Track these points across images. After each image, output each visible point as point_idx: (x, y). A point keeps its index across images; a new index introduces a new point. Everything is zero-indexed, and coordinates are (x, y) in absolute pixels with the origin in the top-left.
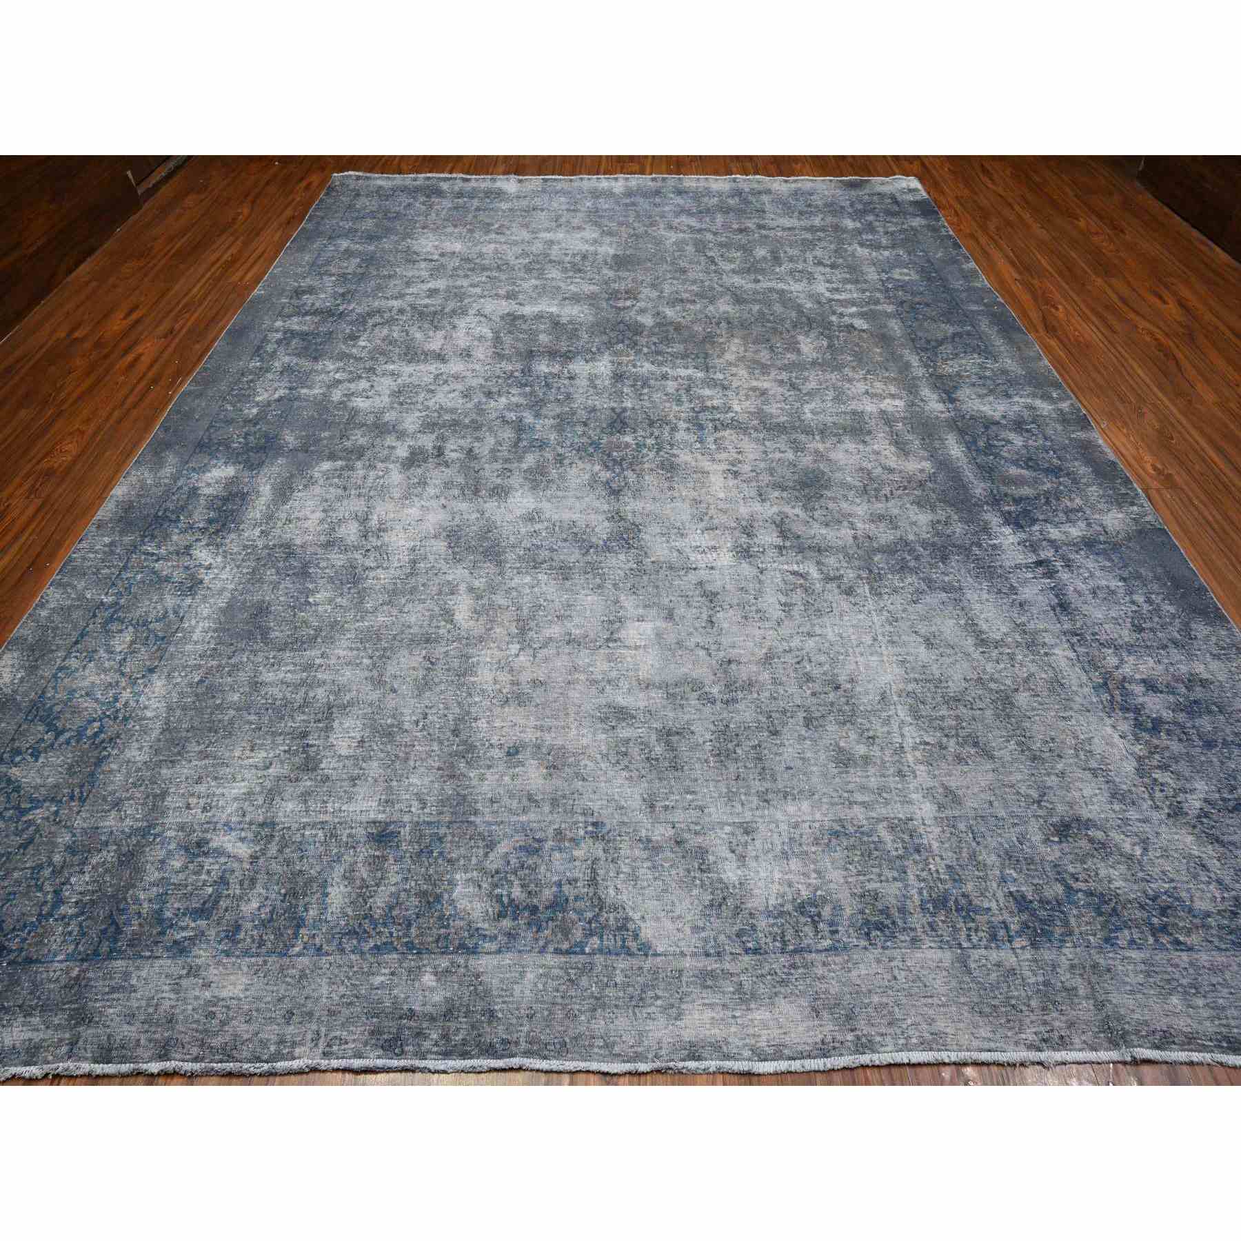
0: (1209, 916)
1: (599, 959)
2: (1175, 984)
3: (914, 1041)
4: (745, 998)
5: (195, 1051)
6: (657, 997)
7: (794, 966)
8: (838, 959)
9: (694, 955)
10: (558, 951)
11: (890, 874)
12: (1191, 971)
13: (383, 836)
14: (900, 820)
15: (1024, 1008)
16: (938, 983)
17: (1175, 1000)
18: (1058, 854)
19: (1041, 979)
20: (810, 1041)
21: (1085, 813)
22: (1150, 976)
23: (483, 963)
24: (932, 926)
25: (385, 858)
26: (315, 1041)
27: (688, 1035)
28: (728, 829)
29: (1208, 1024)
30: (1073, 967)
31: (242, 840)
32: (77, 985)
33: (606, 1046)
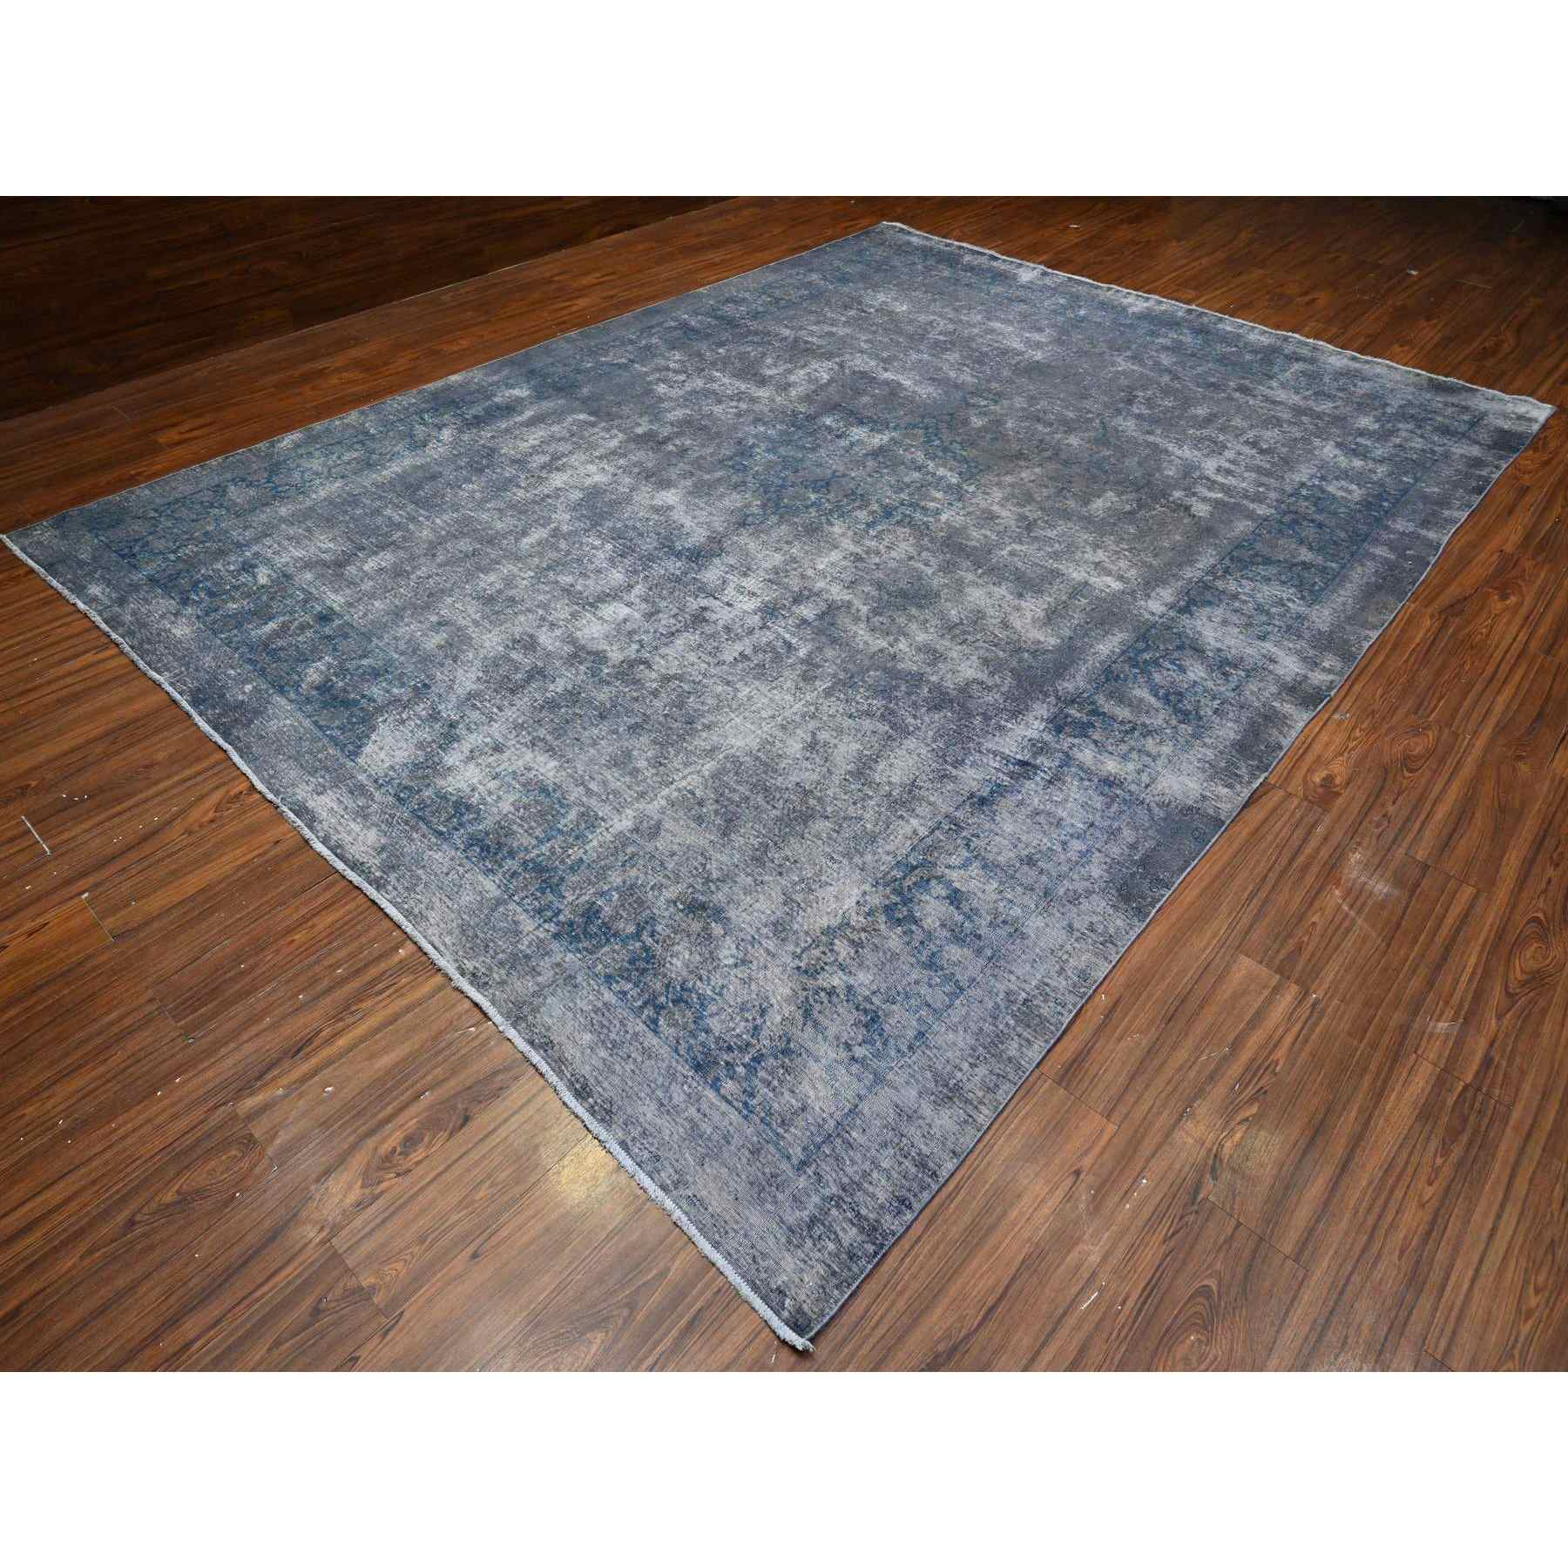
0: (707, 1032)
1: (325, 741)
2: (605, 1031)
3: (406, 906)
4: (362, 814)
5: (135, 642)
6: (323, 777)
7: (407, 823)
8: (434, 840)
9: (370, 776)
10: (315, 723)
11: (538, 832)
12: (628, 1036)
13: (325, 618)
14: (597, 815)
15: (491, 952)
16: (467, 898)
17: (588, 1037)
18: (667, 914)
19: (528, 952)
20: (357, 856)
21: (732, 913)
22: (596, 1013)
23: (280, 700)
24: (514, 874)
25: (312, 627)
26: (176, 675)
27: (310, 804)
28: (488, 740)
29: (588, 1068)
30: (558, 965)
31: (269, 576)
32: (135, 588)
33: (272, 777)
